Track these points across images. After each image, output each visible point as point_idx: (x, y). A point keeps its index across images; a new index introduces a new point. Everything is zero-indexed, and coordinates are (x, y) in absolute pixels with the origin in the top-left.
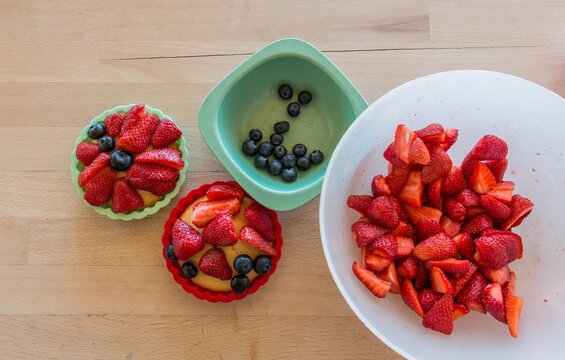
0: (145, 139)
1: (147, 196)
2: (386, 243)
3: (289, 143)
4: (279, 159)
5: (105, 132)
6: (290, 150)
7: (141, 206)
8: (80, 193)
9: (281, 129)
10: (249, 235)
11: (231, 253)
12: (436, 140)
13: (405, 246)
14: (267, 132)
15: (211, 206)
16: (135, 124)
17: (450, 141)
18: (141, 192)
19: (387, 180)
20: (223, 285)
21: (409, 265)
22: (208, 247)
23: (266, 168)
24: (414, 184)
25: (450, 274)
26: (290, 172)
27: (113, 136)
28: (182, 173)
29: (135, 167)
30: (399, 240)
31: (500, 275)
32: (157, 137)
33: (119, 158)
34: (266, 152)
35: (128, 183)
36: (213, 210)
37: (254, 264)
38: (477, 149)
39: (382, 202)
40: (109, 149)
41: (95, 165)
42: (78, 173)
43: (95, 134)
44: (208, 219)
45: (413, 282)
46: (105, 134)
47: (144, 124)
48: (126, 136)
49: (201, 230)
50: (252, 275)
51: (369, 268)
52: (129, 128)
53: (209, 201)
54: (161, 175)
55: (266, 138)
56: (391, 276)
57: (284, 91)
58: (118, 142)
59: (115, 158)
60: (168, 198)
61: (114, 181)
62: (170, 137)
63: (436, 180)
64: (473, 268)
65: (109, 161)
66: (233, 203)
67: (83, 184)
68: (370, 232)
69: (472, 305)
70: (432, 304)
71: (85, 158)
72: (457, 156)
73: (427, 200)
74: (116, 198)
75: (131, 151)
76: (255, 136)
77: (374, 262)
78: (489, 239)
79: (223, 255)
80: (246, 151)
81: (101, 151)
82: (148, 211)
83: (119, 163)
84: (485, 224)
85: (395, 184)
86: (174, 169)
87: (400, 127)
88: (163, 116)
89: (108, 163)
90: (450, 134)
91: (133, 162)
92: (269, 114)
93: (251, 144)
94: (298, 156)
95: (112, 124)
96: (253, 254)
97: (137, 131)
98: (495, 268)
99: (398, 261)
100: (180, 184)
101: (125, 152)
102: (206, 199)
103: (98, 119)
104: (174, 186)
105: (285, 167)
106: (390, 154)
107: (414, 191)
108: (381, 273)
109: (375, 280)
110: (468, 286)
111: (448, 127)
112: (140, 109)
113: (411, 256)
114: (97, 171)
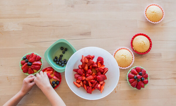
0: (34, 60)
2: (80, 78)
4: (61, 62)
5: (26, 58)
6: (63, 60)
7: (34, 73)
8: (22, 71)
9: (61, 56)
10: (55, 77)
12: (90, 58)
16: (32, 57)
17: (93, 58)
18: (34, 70)
19: (81, 66)
21: (85, 82)
23: (58, 64)
24: (86, 66)
25: (92, 83)
26: (63, 65)
27: (28, 59)
28: (42, 66)
29: (32, 65)
30: (83, 77)
31: (101, 83)
32: (36, 59)
34: (58, 61)
35: (31, 68)
36: (48, 73)
37: (56, 83)
38: (97, 60)
39: (80, 70)
40: (27, 62)
41: (25, 65)
42: (21, 67)
43: (24, 59)
45: (86, 85)
47: (34, 57)
48: (30, 59)
50: (56, 85)
51: (77, 83)
54: (37, 66)
55: (58, 58)
56: (81, 84)
57: (62, 48)
58: (29, 61)
61: (28, 68)
62: (39, 59)
63: (90, 65)
64: (96, 81)
65: (27, 64)
66: (51, 71)
67: (22, 69)
68: (77, 76)
69: (96, 88)
70: (88, 88)
71: (22, 64)
72: (95, 60)
73: (89, 68)
74: (29, 71)
75: (31, 62)
76: (56, 58)
77: (78, 81)
78: (99, 76)
80: (54, 61)
81: (25, 62)
83: (29, 65)
84: (99, 73)
85: (83, 67)
86: (40, 65)
88: (38, 55)
89: (27, 65)
90: (93, 56)
91: (32, 64)
92: (59, 53)
94: (65, 61)
96: (56, 81)
97: (32, 58)
98: (100, 81)
99: (83, 81)
100: (41, 68)
101: (30, 62)
102: (46, 71)
103: (25, 56)
104: (40, 69)
105: (62, 64)
106: (81, 61)
107: (86, 68)
108: (79, 83)
109: (78, 85)
110: (95, 85)
112: (33, 54)
113: (85, 80)
114: (25, 66)
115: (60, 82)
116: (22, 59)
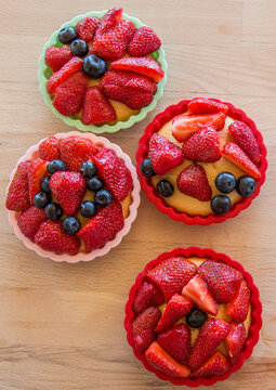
0: (122, 45)
1: (120, 109)
5: (78, 36)
7: (113, 119)
8: (49, 103)
10: (234, 150)
11: (213, 171)
15: (193, 119)
16: (113, 26)
22: (187, 163)
27: (87, 41)
28: (161, 85)
29: (110, 74)
33: (93, 63)
35: (102, 90)
36: (195, 122)
40: (82, 53)
41: (66, 68)
42: (46, 80)
43: (66, 39)
44: (186, 132)
47: (122, 28)
48: (102, 39)
49: (180, 145)
50: (233, 197)
52: (106, 30)
53: (190, 115)
54: (135, 82)
59: (88, 61)
60: (144, 112)
61: (86, 89)
65: (81, 64)
66: (217, 117)
67: (51, 89)
71: (54, 63)
74: (88, 107)
79: (204, 173)
81: (72, 55)
82: (120, 125)
83: (92, 68)
88: (139, 24)
89: (80, 68)
91: (106, 69)
95: (85, 28)
96: (238, 174)
97: (112, 34)
101: (99, 56)
102: (187, 113)
103: (70, 24)
112: (117, 13)
114: (68, 76)
115: (260, 180)
116: (51, 41)
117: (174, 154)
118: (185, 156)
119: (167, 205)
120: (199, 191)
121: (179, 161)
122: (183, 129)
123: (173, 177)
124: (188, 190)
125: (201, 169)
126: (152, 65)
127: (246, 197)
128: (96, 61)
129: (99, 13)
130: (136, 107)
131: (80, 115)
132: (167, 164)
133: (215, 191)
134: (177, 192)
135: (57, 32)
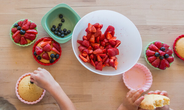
0: (28, 27)
1: (28, 41)
2: (87, 50)
3: (62, 28)
4: (60, 32)
5: (18, 25)
6: (62, 30)
7: (27, 43)
8: (13, 41)
9: (60, 25)
10: (54, 49)
11: (50, 54)
12: (98, 27)
13: (91, 51)
14: (57, 26)
15: (45, 42)
16: (26, 23)
17: (101, 27)
19: (86, 37)
20: (47, 62)
21: (92, 55)
22: (44, 52)
23: (57, 35)
24: (93, 37)
25: (102, 57)
26: (63, 35)
27: (20, 26)
28: (37, 35)
29: (26, 34)
31: (113, 58)
32: (31, 27)
34: (57, 30)
35: (24, 37)
36: (45, 43)
37: (55, 56)
38: (107, 29)
39: (85, 41)
40: (20, 29)
41: (16, 33)
42: (12, 35)
43: (16, 26)
44: (44, 45)
45: (93, 60)
46: (18, 26)
47: (28, 23)
48: (24, 26)
49: (42, 48)
50: (54, 59)
51: (83, 56)
52: (24, 24)
53: (44, 42)
54: (32, 35)
55: (56, 27)
56: (88, 58)
57: (61, 16)
58: (22, 28)
59: (21, 31)
60: (34, 41)
61: (21, 37)
62: (34, 27)
63: (98, 36)
64: (107, 56)
65: (20, 32)
66: (50, 42)
67: (13, 38)
68: (83, 48)
69: (107, 64)
70: (97, 64)
71: (14, 32)
72: (103, 31)
73: (96, 41)
74: (21, 41)
76: (54, 27)
77: (84, 54)
78: (111, 49)
79: (48, 54)
80: (52, 30)
81: (18, 30)
82: (29, 44)
83: (22, 33)
84: (110, 46)
85: (88, 38)
86: (35, 34)
87: (89, 24)
88: (32, 22)
89: (20, 33)
90: (101, 25)
91: (25, 33)
92: (56, 22)
93: (53, 28)
94: (64, 31)
95: (20, 24)
96: (55, 54)
97: (26, 25)
98: (112, 56)
99: (89, 55)
100: (36, 38)
101: (24, 30)
102: (43, 41)
103: (16, 23)
104: (35, 38)
105: (61, 34)
106: (87, 30)
107: (93, 39)
108: (86, 57)
109: (84, 59)
110: (106, 60)
111: (100, 24)
112: (27, 20)
113: (92, 53)
114: (17, 35)
115: (60, 55)
116: (12, 26)
117: (41, 50)
118: (43, 50)
119: (40, 62)
120: (47, 58)
121: (42, 52)
122: (43, 45)
123: (41, 55)
124: (44, 58)
125: (47, 53)
126: (35, 31)
127: (57, 59)
128: (23, 31)
129: (23, 20)
130: (32, 40)
131: (20, 42)
132: (40, 53)
133: (50, 58)
134: (42, 58)
135: (14, 25)
